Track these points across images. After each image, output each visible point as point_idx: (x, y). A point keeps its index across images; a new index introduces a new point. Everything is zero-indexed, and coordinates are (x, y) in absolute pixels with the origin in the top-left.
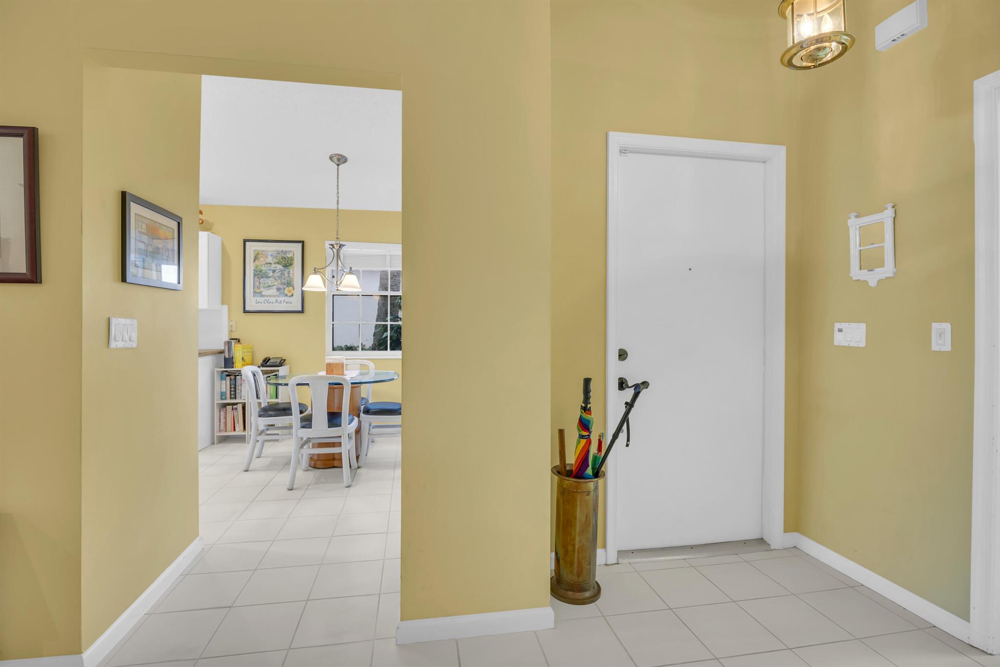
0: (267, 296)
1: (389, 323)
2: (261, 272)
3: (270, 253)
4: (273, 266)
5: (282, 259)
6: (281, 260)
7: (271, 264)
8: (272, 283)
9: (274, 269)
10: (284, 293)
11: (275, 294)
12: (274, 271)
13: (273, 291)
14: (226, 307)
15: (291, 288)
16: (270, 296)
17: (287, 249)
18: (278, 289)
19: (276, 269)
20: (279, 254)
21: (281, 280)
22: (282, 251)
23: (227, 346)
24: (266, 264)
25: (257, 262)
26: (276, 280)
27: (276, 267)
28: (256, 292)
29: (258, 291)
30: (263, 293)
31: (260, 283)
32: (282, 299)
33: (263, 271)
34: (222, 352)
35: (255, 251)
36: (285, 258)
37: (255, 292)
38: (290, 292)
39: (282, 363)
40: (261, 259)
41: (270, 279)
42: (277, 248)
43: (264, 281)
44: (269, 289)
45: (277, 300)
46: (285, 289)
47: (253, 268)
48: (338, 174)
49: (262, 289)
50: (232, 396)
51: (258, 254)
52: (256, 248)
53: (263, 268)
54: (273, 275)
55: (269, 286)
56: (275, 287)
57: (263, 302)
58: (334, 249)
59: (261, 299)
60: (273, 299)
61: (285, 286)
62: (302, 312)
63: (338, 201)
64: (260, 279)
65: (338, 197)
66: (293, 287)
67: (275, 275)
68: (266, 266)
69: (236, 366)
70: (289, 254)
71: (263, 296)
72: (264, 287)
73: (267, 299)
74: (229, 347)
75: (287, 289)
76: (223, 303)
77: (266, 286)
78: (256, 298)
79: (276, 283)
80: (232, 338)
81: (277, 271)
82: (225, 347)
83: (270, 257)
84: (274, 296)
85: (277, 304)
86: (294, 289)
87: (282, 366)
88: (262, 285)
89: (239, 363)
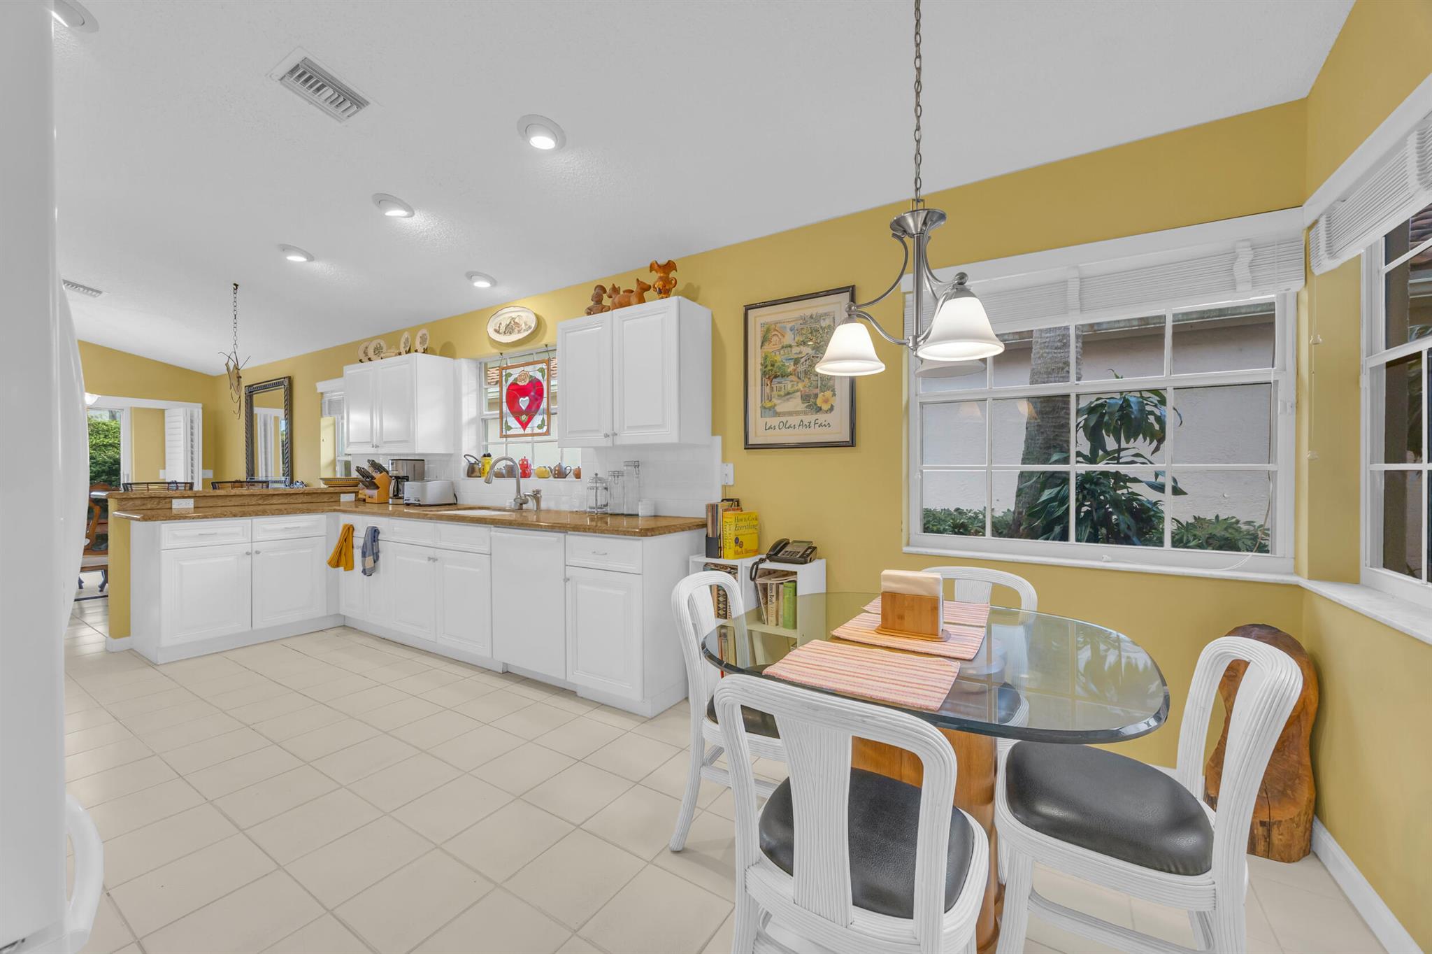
0: (784, 414)
1: (1076, 468)
2: (773, 365)
3: (789, 326)
4: (796, 350)
5: (811, 333)
6: (810, 336)
7: (790, 346)
8: (793, 386)
9: (796, 356)
10: (816, 404)
11: (799, 409)
12: (796, 362)
13: (796, 403)
14: (718, 440)
15: (828, 394)
16: (790, 413)
17: (821, 310)
18: (805, 398)
19: (800, 356)
20: (805, 323)
21: (809, 379)
22: (811, 317)
23: (710, 514)
24: (783, 347)
25: (767, 348)
26: (799, 378)
27: (800, 353)
28: (765, 408)
29: (768, 405)
30: (778, 409)
31: (772, 389)
32: (811, 418)
33: (776, 365)
34: (704, 525)
35: (762, 325)
36: (817, 331)
37: (763, 408)
38: (826, 401)
39: (807, 554)
40: (774, 339)
41: (791, 378)
42: (802, 313)
43: (779, 383)
44: (788, 400)
45: (802, 421)
46: (816, 396)
47: (759, 360)
48: (918, 21)
49: (775, 401)
50: (720, 612)
51: (768, 330)
52: (763, 320)
53: (778, 358)
54: (795, 370)
55: (788, 394)
56: (799, 393)
57: (777, 427)
58: (907, 239)
59: (774, 421)
60: (794, 420)
61: (817, 391)
62: (852, 443)
63: (918, 81)
64: (771, 382)
65: (919, 70)
66: (833, 390)
67: (799, 370)
68: (782, 352)
69: (725, 556)
70: (824, 319)
71: (777, 414)
72: (779, 396)
73: (784, 419)
74: (713, 516)
75: (820, 395)
76: (714, 434)
77: (782, 393)
78: (768, 419)
79: (800, 386)
80: (727, 498)
81: (802, 360)
82: (707, 515)
83: (790, 332)
84: (797, 413)
85: (803, 430)
86: (834, 395)
87: (806, 563)
88: (775, 392)
89: (730, 548)
